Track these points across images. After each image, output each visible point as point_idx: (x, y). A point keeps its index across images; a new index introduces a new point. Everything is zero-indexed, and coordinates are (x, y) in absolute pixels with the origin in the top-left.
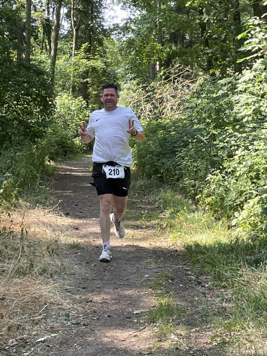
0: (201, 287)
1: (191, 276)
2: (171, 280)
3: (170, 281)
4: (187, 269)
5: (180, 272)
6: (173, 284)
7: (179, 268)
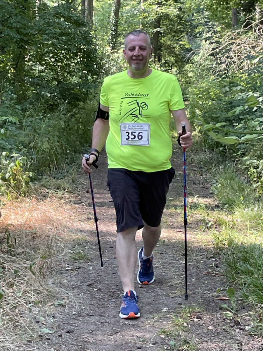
0: (238, 330)
1: (228, 312)
2: (197, 318)
3: (196, 320)
4: (225, 298)
5: (214, 304)
6: (199, 324)
7: (214, 296)
